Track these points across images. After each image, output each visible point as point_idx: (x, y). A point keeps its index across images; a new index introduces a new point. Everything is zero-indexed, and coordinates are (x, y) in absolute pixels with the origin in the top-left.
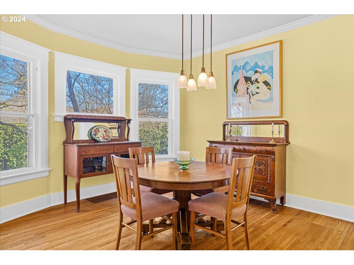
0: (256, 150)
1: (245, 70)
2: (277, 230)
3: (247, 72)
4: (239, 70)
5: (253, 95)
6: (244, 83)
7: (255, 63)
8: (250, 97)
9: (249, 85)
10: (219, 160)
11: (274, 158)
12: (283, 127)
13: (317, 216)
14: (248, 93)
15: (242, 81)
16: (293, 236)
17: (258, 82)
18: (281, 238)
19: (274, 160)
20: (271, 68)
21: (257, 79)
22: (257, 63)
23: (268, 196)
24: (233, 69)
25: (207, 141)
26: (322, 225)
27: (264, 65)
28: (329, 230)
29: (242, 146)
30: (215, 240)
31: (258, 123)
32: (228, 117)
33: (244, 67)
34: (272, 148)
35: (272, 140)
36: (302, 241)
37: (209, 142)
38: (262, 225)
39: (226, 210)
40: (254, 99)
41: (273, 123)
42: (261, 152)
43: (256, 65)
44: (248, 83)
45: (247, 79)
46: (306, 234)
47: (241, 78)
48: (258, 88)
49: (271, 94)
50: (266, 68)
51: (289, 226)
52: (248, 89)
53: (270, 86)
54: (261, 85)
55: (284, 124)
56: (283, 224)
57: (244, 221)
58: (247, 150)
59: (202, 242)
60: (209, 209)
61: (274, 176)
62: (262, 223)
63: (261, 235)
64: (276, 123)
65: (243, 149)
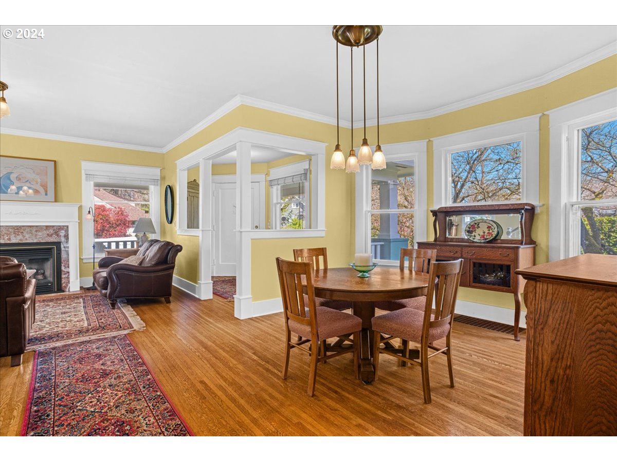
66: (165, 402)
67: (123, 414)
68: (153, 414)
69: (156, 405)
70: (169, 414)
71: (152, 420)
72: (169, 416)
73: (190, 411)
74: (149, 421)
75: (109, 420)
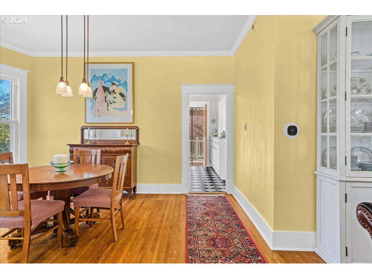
0: (116, 150)
1: (103, 81)
2: (137, 210)
3: (105, 83)
4: (97, 80)
5: (111, 104)
6: (102, 92)
7: (112, 76)
8: (108, 105)
9: (107, 94)
10: (87, 161)
11: (131, 156)
12: (134, 131)
13: (157, 195)
14: (106, 101)
15: (101, 90)
16: (148, 211)
17: (115, 93)
18: (141, 214)
19: (131, 158)
20: (126, 83)
21: (114, 90)
22: (114, 76)
23: (126, 188)
24: (92, 78)
25: (67, 145)
26: (162, 199)
27: (120, 80)
28: (167, 202)
29: (104, 148)
30: (93, 229)
31: (115, 128)
32: (87, 122)
33: (102, 78)
34: (129, 148)
35: (127, 142)
36: (154, 212)
37: (69, 145)
38: (125, 209)
39: (111, 199)
40: (111, 107)
41: (128, 128)
42: (120, 152)
43: (113, 77)
44: (106, 92)
45: (106, 89)
46: (155, 208)
47: (99, 87)
48: (115, 98)
49: (126, 104)
50: (122, 82)
51: (144, 205)
52: (106, 97)
53: (125, 97)
54: (117, 95)
55: (135, 129)
56: (139, 205)
57: (120, 206)
58: (108, 151)
59: (82, 234)
60: (96, 201)
61: (131, 170)
62: (125, 208)
63: (127, 216)
64: (131, 128)
65: (105, 151)
66: (189, 249)
67: (213, 251)
68: (198, 245)
69: (195, 250)
70: (191, 242)
71: (200, 242)
72: (191, 241)
73: (180, 241)
74: (201, 242)
75: (220, 250)
